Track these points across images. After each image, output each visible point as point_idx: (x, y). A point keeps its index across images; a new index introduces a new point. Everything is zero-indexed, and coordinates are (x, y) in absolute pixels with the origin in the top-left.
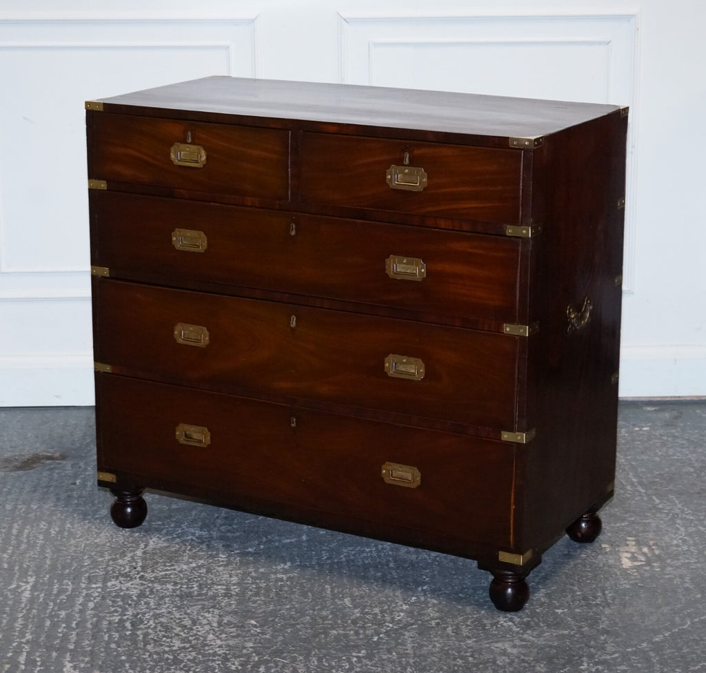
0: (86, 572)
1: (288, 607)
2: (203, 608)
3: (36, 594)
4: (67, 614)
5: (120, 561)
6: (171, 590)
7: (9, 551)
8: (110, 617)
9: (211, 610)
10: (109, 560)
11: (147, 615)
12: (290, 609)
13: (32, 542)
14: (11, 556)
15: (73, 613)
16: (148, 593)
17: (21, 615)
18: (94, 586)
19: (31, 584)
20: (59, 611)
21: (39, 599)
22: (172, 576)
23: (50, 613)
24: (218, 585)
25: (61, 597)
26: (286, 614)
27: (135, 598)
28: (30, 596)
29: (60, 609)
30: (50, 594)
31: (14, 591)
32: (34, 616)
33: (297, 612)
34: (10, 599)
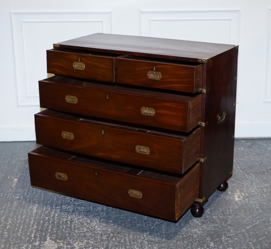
0: (55, 202)
1: (123, 215)
2: (94, 216)
3: (38, 211)
4: (48, 218)
5: (66, 198)
6: (83, 209)
7: (29, 195)
8: (63, 219)
9: (97, 217)
10: (63, 198)
11: (75, 219)
12: (123, 216)
13: (37, 191)
14: (30, 197)
15: (50, 218)
16: (76, 210)
17: (33, 219)
18: (58, 208)
19: (36, 207)
20: (45, 217)
21: (39, 212)
22: (84, 204)
23: (43, 218)
24: (99, 207)
25: (46, 212)
26: (122, 218)
27: (71, 212)
28: (36, 211)
29: (46, 216)
30: (43, 210)
31: (30, 209)
32: (37, 219)
33: (126, 218)
34: (29, 213)
